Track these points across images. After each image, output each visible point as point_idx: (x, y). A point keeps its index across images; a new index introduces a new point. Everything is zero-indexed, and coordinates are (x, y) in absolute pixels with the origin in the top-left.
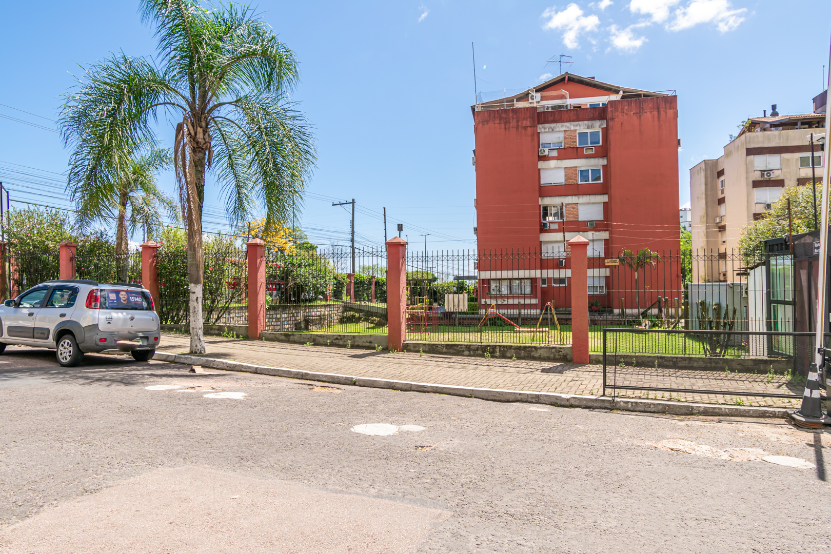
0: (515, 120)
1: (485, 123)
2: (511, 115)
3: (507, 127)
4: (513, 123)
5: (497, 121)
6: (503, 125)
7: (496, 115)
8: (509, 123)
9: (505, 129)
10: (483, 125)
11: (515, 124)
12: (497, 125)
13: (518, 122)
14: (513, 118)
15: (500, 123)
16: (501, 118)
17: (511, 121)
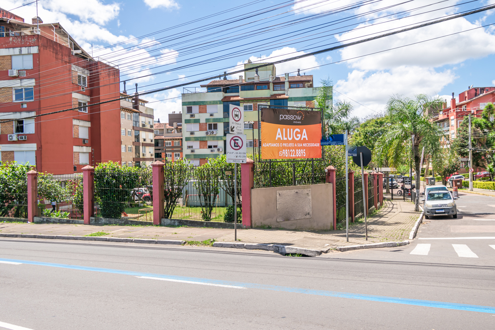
0: (61, 54)
1: (45, 48)
2: (59, 49)
3: (57, 57)
4: (60, 56)
5: (52, 50)
6: (54, 54)
7: (51, 44)
8: (58, 55)
9: (56, 58)
10: (44, 49)
11: (61, 57)
12: (51, 52)
13: (62, 56)
14: (60, 52)
15: (53, 52)
16: (54, 49)
17: (59, 53)
